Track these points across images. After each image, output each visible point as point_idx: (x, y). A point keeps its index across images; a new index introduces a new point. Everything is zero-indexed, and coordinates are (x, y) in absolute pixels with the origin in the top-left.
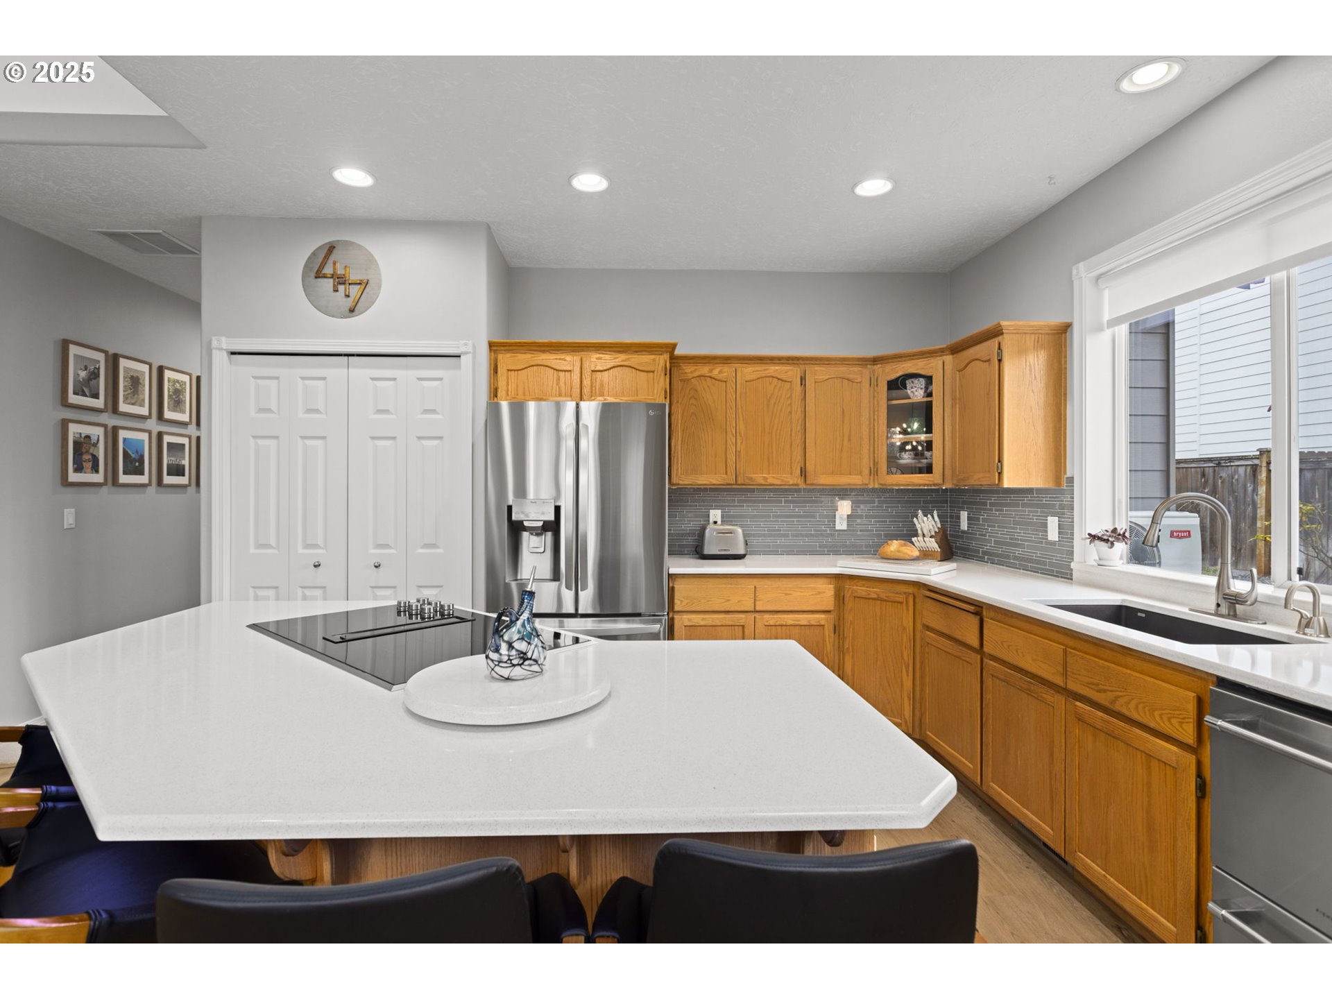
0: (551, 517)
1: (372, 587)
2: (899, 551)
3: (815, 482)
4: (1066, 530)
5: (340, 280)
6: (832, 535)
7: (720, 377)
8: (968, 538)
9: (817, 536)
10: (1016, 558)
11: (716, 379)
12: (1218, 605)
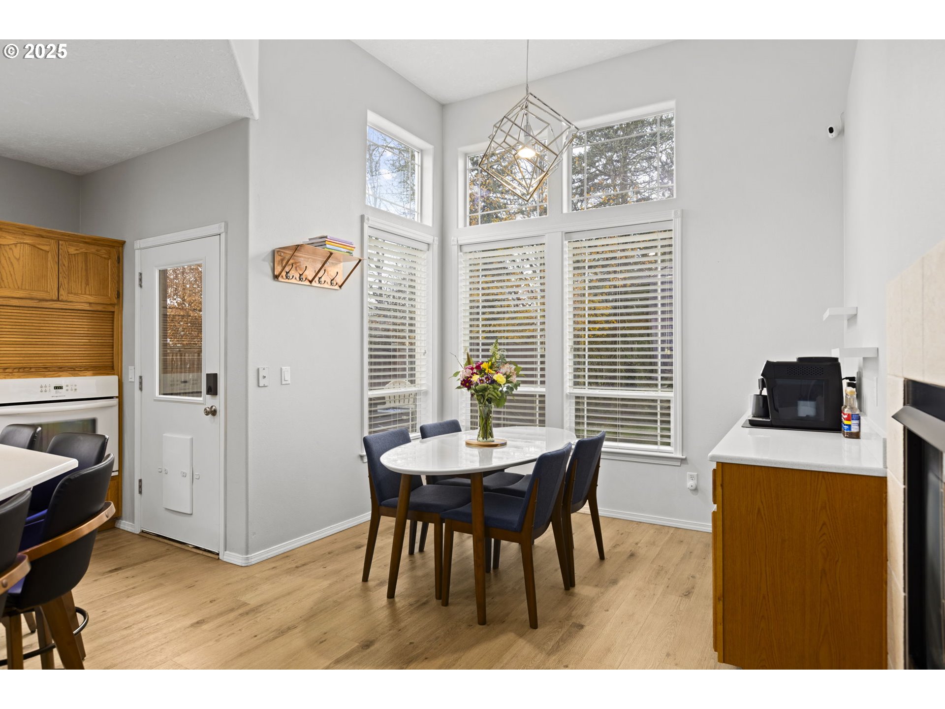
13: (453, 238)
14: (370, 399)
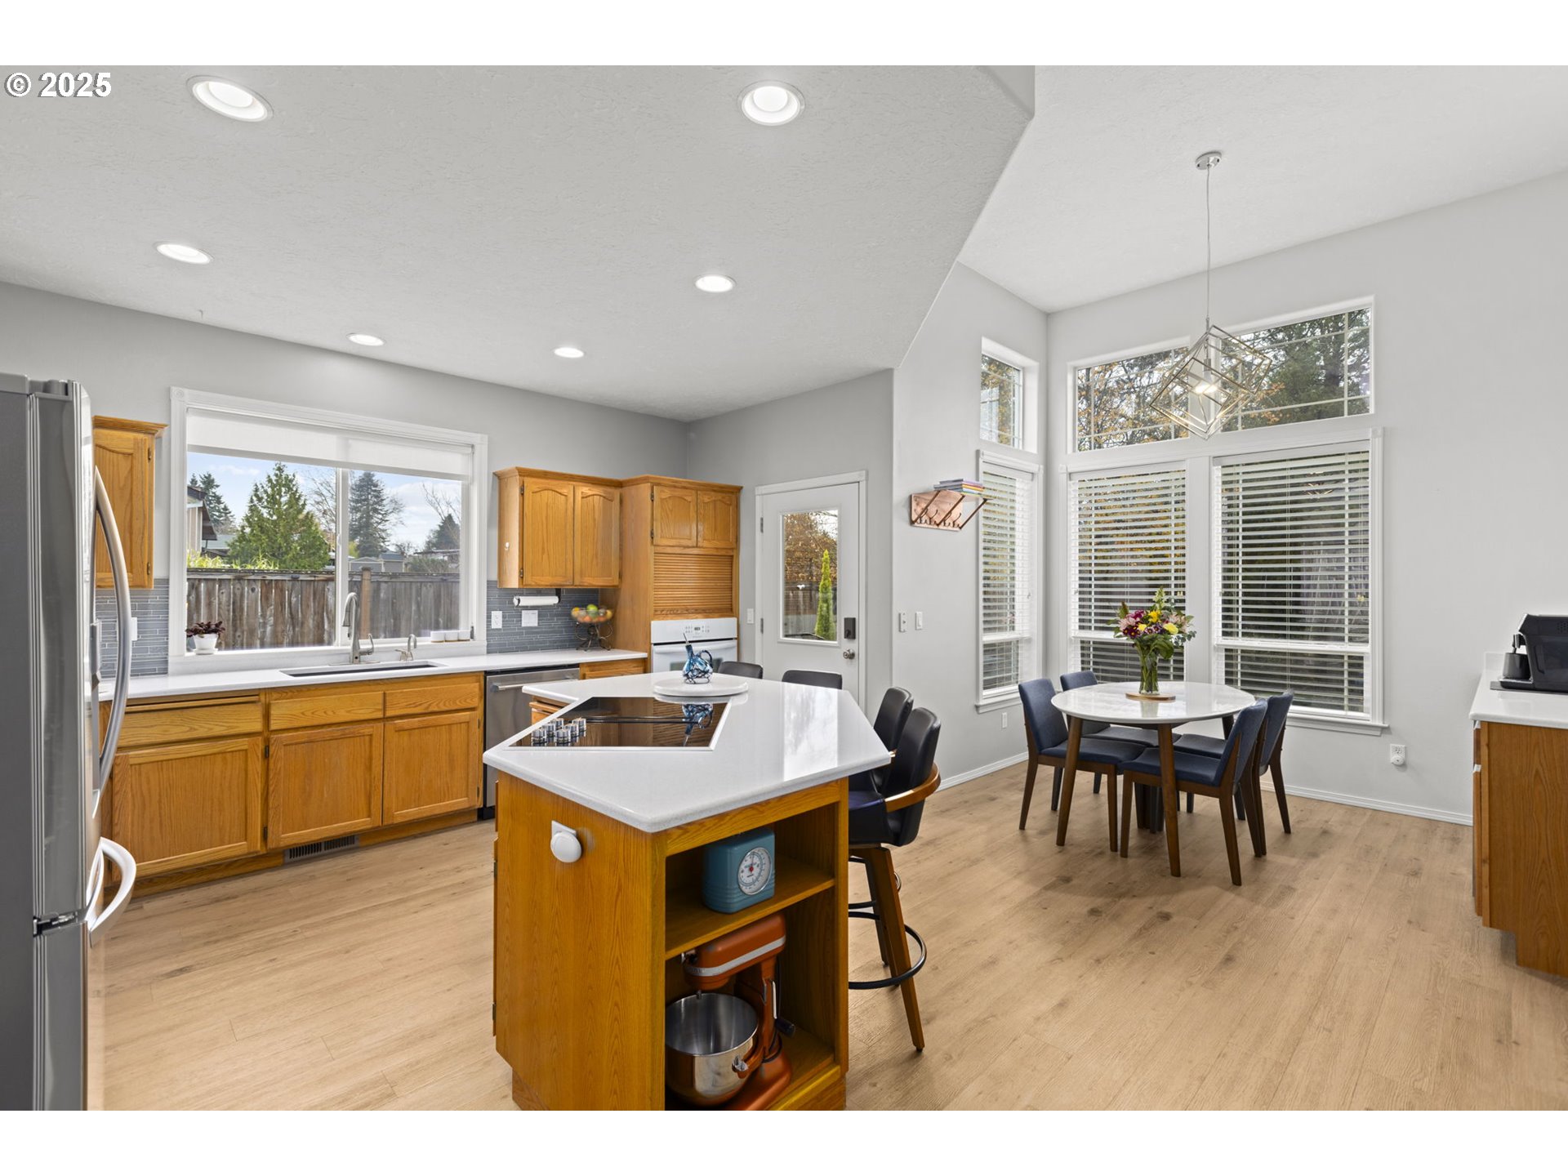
12: (356, 658)
13: (1061, 465)
14: (985, 646)
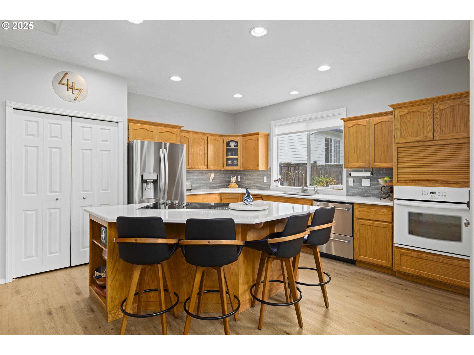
0: (156, 178)
1: (82, 206)
2: (235, 186)
3: (210, 168)
4: (269, 180)
5: (71, 87)
6: (208, 183)
7: (187, 136)
8: (241, 183)
9: (205, 184)
10: (255, 187)
11: (186, 137)
12: (302, 191)
